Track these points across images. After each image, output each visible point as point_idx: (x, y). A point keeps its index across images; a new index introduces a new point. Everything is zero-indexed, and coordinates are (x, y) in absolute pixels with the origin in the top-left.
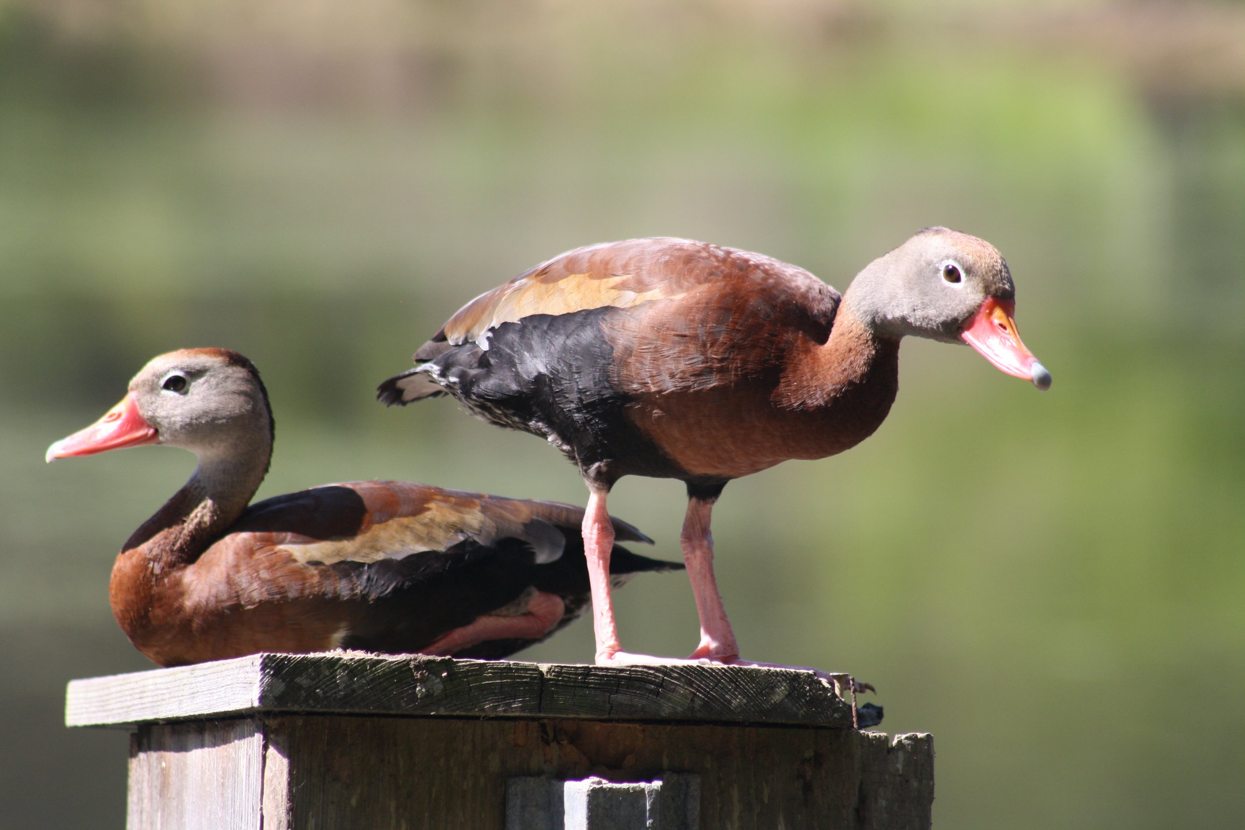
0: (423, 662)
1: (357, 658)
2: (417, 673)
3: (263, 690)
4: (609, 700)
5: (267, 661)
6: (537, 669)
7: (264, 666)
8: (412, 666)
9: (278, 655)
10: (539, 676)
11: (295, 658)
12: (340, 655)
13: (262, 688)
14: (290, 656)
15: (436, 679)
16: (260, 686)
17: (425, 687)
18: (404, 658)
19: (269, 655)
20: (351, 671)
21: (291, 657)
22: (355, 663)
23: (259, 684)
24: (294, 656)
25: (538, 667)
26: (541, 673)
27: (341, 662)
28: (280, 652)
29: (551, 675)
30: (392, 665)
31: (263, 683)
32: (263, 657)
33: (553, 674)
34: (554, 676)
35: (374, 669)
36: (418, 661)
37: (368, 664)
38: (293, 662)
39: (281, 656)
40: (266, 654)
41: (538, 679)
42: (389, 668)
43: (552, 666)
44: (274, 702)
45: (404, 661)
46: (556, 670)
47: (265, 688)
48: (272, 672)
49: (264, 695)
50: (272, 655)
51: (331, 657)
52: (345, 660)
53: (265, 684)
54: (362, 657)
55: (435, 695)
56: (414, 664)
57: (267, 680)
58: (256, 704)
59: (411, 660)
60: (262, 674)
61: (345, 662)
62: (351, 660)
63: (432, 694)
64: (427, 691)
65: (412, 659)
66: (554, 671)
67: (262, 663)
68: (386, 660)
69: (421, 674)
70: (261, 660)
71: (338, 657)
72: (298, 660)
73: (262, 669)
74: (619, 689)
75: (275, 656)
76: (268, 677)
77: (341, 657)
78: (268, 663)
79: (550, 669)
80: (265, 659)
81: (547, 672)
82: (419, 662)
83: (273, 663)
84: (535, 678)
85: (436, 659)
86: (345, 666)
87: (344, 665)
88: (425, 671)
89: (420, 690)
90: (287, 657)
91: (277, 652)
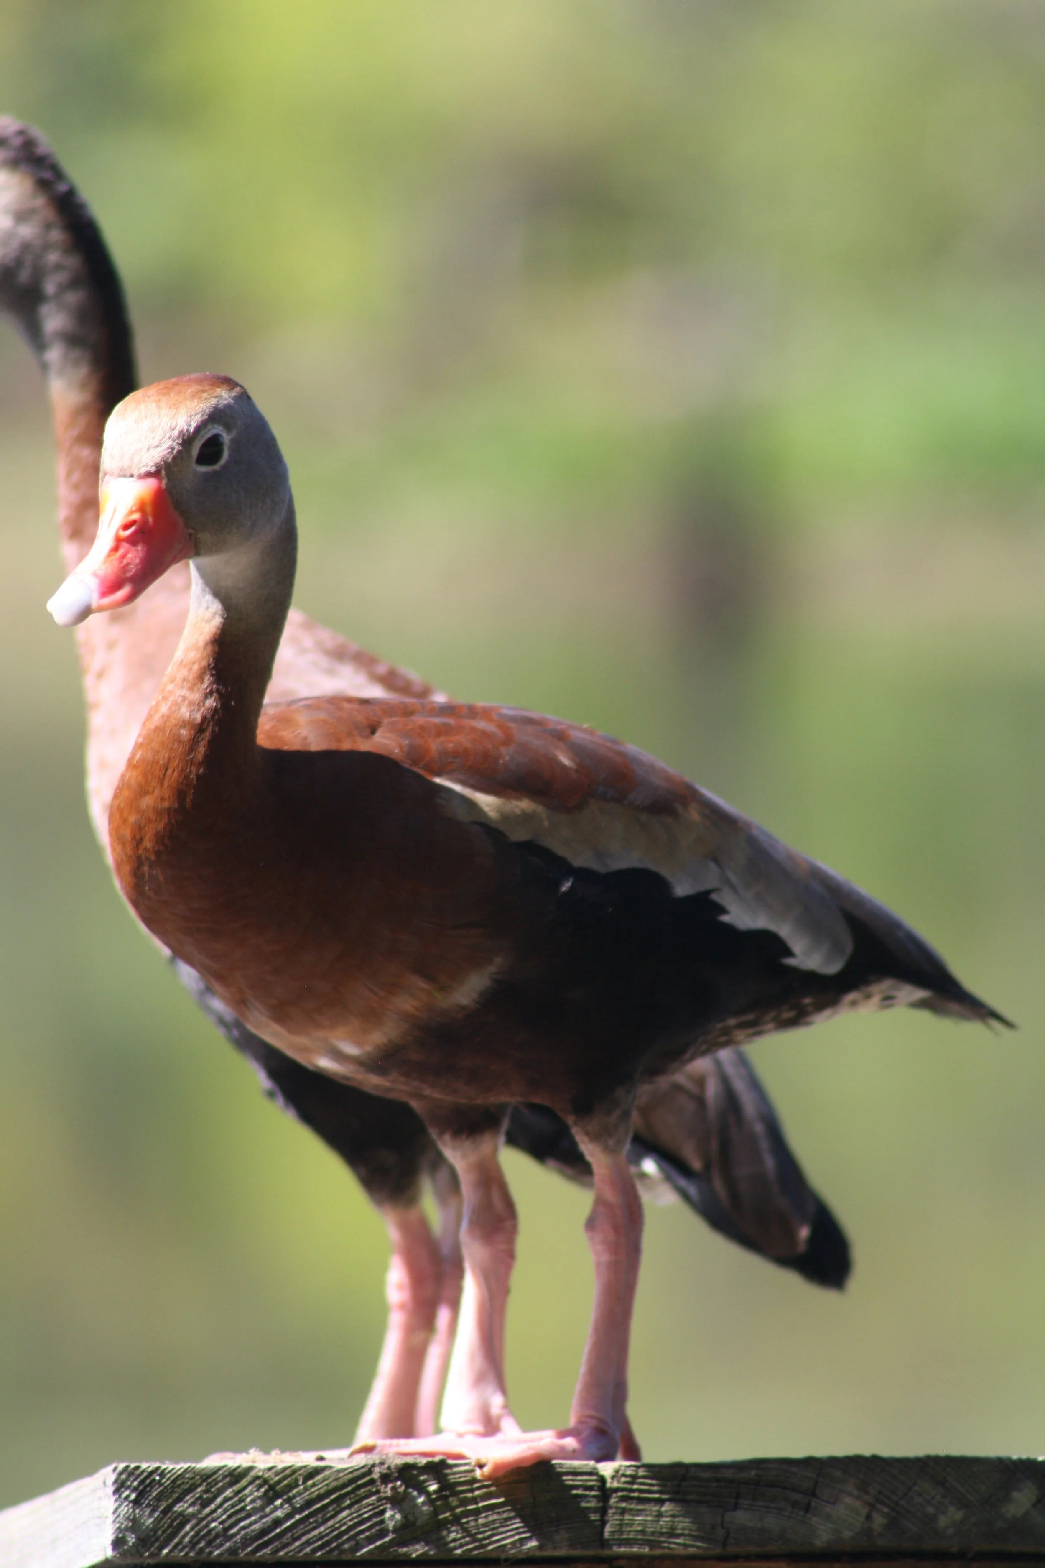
0: (396, 1468)
1: (280, 1466)
2: (386, 1487)
3: (119, 1528)
4: (722, 1522)
5: (123, 1477)
6: (593, 1473)
7: (120, 1486)
8: (376, 1476)
9: (144, 1466)
10: (599, 1484)
11: (173, 1469)
12: (254, 1462)
13: (118, 1525)
14: (164, 1467)
15: (420, 1496)
16: (114, 1521)
17: (400, 1511)
18: (363, 1463)
19: (127, 1467)
20: (272, 1488)
21: (166, 1469)
22: (277, 1474)
23: (112, 1518)
24: (171, 1467)
25: (595, 1469)
26: (602, 1480)
27: (252, 1474)
28: (147, 1461)
29: (619, 1482)
30: (341, 1475)
31: (118, 1516)
32: (118, 1471)
33: (623, 1479)
34: (625, 1483)
35: (310, 1483)
36: (386, 1466)
37: (300, 1475)
38: (168, 1479)
39: (149, 1467)
40: (121, 1466)
41: (596, 1488)
42: (336, 1479)
43: (621, 1466)
44: (140, 1548)
45: (363, 1467)
46: (629, 1472)
47: (122, 1524)
48: (133, 1496)
49: (120, 1535)
50: (133, 1466)
51: (236, 1465)
52: (260, 1470)
53: (121, 1516)
54: (289, 1464)
55: (418, 1523)
56: (380, 1472)
57: (126, 1509)
58: (109, 1553)
59: (373, 1466)
60: (116, 1501)
61: (260, 1474)
62: (270, 1469)
63: (414, 1523)
64: (405, 1517)
65: (377, 1462)
66: (624, 1475)
67: (115, 1482)
68: (331, 1468)
69: (394, 1489)
70: (113, 1477)
71: (250, 1464)
72: (180, 1472)
73: (116, 1491)
74: (741, 1501)
75: (138, 1468)
76: (127, 1505)
77: (255, 1465)
78: (127, 1480)
79: (617, 1471)
80: (121, 1474)
81: (613, 1478)
82: (389, 1468)
83: (135, 1480)
84: (591, 1488)
85: (418, 1461)
86: (261, 1481)
87: (258, 1478)
88: (399, 1483)
89: (392, 1517)
90: (158, 1468)
91: (141, 1461)
